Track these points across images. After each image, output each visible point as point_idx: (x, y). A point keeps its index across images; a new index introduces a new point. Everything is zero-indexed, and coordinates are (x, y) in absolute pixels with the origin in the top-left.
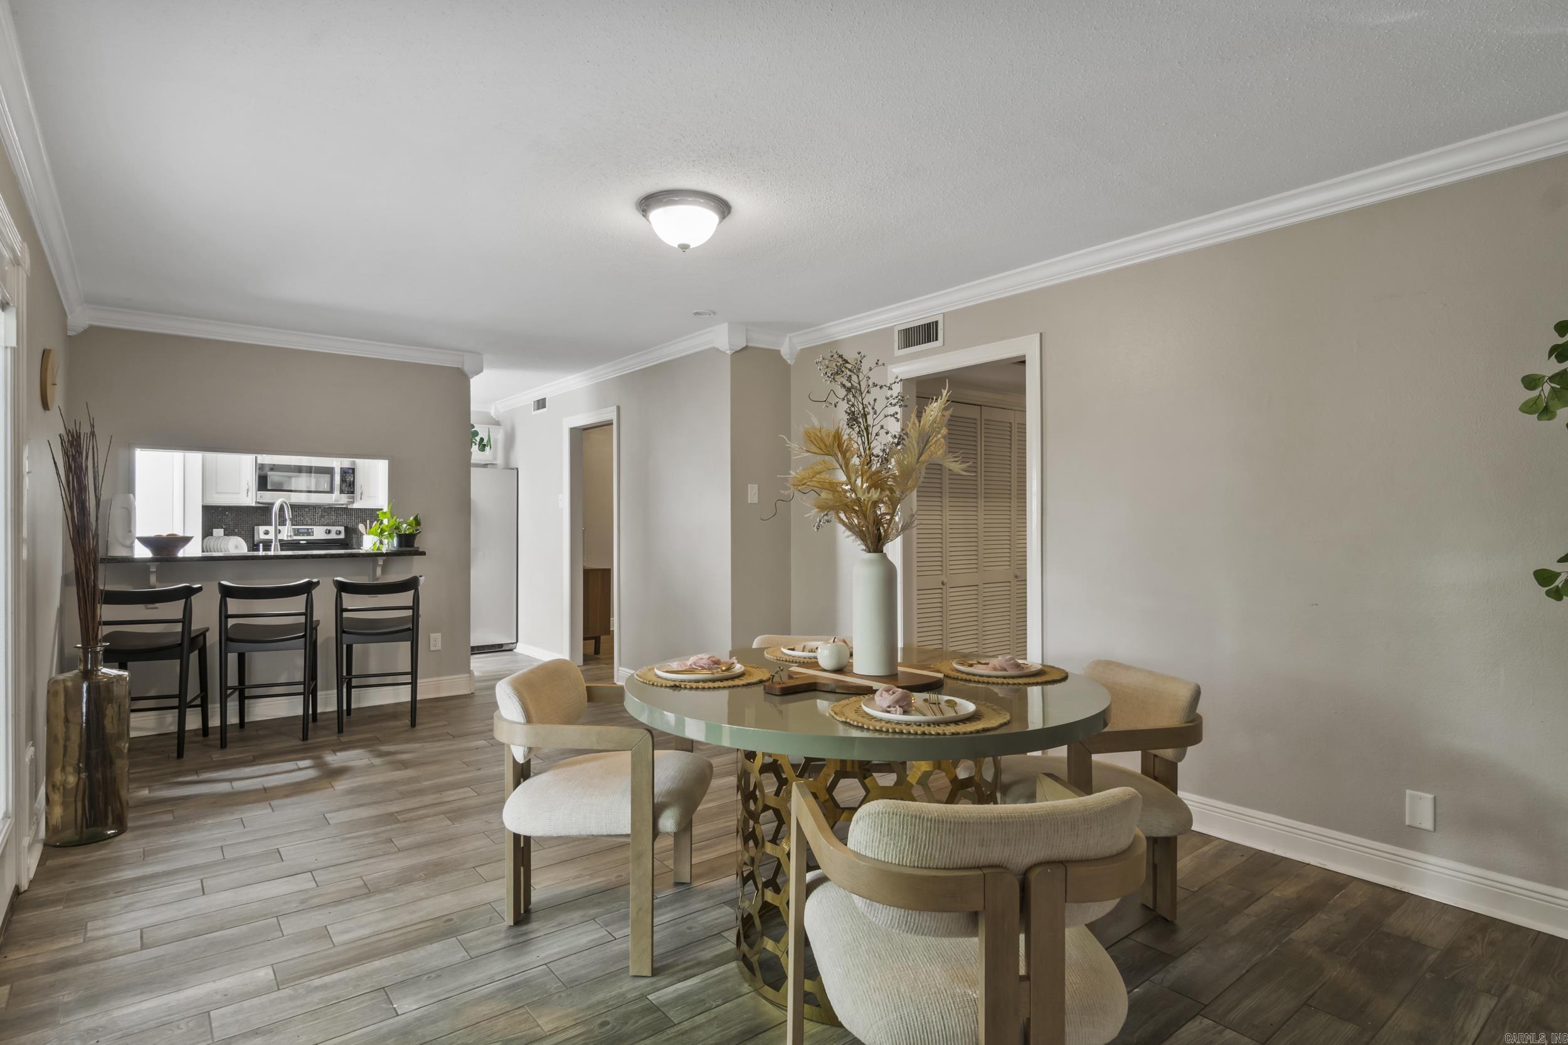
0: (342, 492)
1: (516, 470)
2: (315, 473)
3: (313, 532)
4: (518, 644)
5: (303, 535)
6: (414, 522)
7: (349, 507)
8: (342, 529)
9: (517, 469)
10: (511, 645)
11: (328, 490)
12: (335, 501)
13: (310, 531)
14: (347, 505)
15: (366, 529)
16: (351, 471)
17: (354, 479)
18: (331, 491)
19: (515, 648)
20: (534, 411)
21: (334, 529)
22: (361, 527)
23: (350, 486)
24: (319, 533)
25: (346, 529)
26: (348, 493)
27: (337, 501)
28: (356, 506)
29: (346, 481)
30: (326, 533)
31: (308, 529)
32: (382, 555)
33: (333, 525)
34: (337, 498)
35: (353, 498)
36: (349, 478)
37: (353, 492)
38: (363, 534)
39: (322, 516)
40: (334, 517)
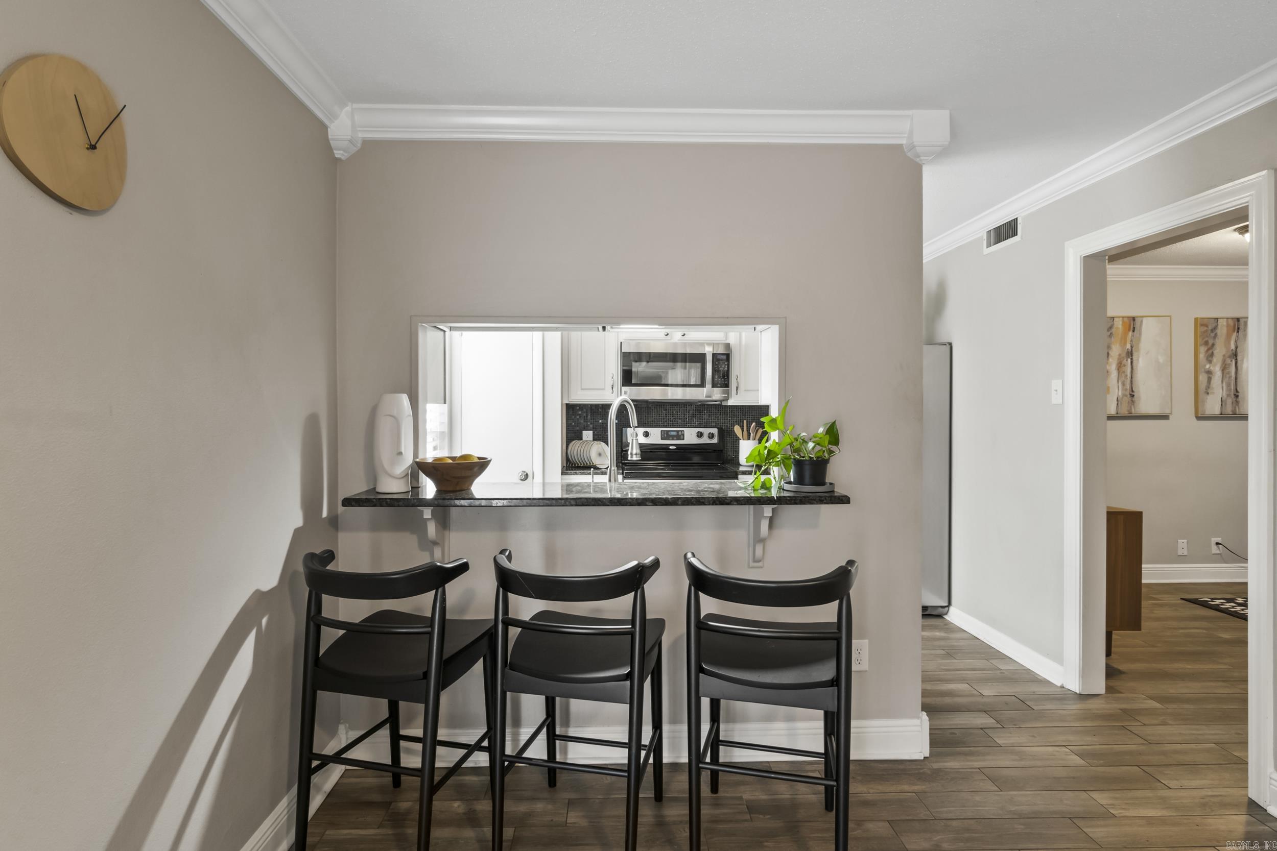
0: (714, 385)
1: (948, 347)
2: (689, 362)
3: (684, 435)
4: (952, 608)
5: (673, 440)
6: (827, 438)
7: (724, 403)
8: (715, 431)
9: (950, 344)
10: (941, 610)
11: (699, 383)
12: (706, 397)
13: (680, 433)
14: (721, 401)
15: (743, 431)
16: (725, 357)
17: (728, 368)
18: (702, 385)
19: (946, 614)
20: (989, 245)
21: (706, 431)
22: (737, 429)
23: (723, 377)
24: (690, 436)
25: (721, 432)
26: (721, 387)
27: (710, 397)
28: (731, 402)
29: (719, 371)
30: (698, 436)
31: (678, 432)
32: (769, 501)
33: (705, 427)
34: (709, 393)
35: (728, 393)
36: (723, 368)
37: (727, 385)
38: (739, 439)
39: (694, 416)
40: (706, 417)
